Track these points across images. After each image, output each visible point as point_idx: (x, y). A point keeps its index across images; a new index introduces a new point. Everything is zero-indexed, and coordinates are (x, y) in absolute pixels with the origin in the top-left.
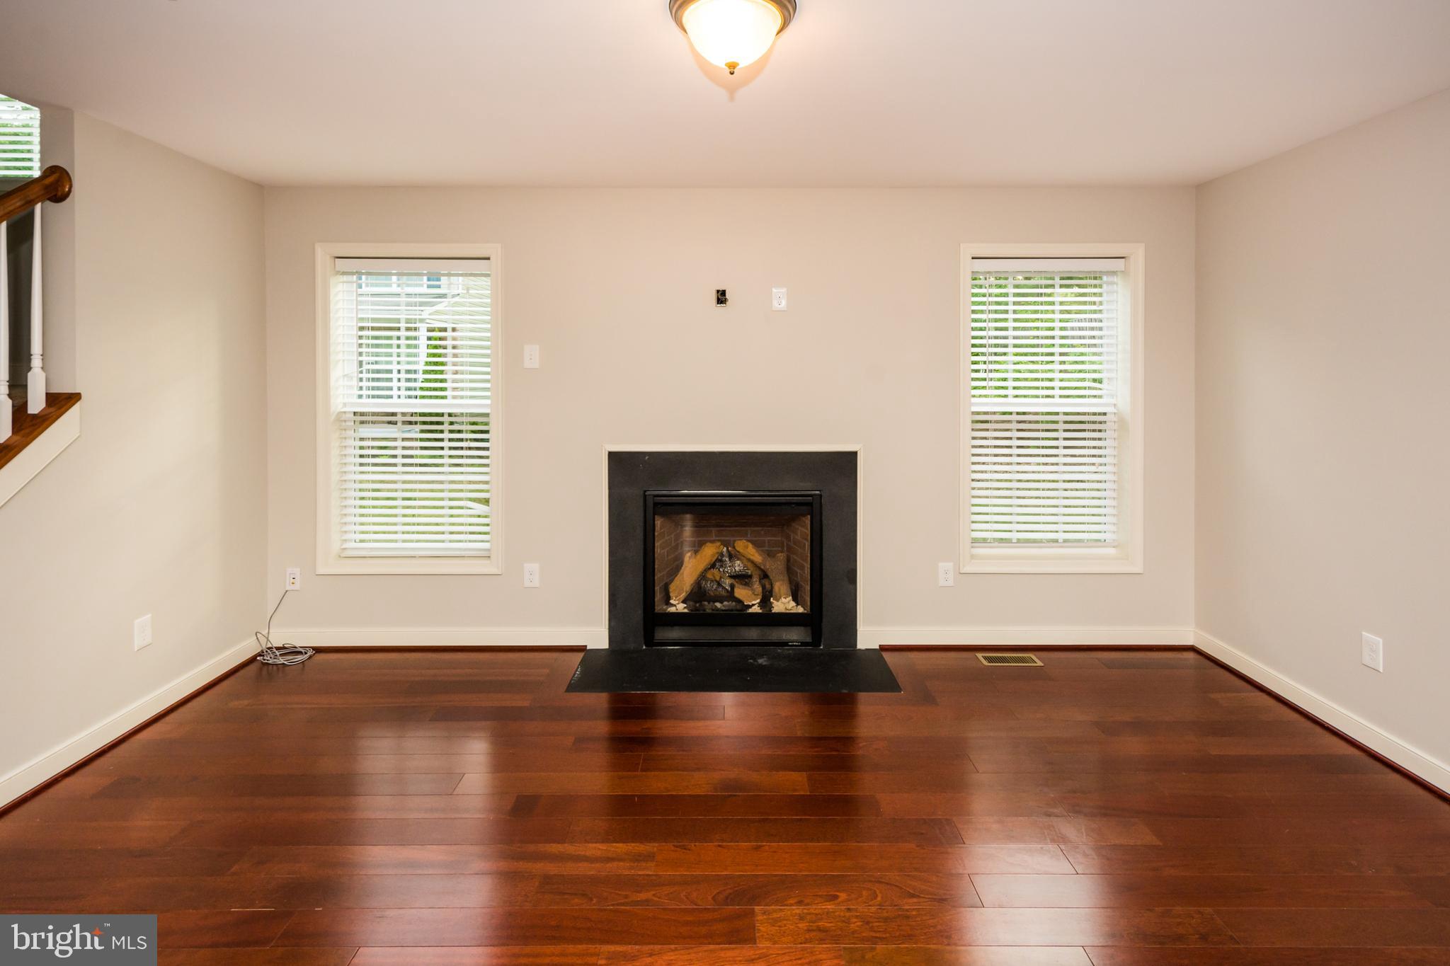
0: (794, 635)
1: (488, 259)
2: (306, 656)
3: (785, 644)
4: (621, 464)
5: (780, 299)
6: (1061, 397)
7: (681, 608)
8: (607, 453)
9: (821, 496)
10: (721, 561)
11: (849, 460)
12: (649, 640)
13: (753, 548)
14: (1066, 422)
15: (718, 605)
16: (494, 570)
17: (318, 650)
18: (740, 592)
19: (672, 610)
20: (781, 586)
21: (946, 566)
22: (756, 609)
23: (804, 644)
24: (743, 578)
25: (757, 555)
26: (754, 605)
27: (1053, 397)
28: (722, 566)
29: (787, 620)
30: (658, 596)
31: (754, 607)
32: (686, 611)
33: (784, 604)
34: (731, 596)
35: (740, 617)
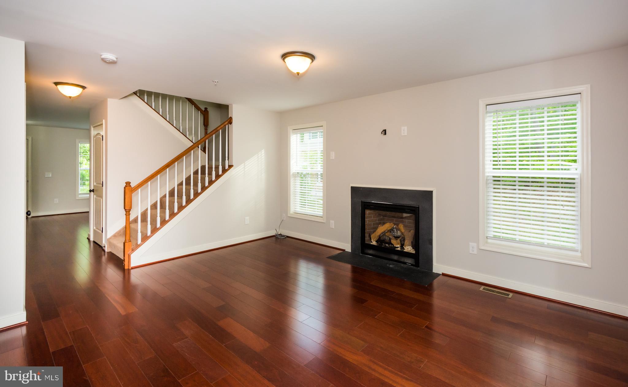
0: (409, 261)
1: (322, 126)
2: (284, 237)
3: (405, 263)
4: (355, 191)
5: (404, 131)
6: (548, 169)
7: (374, 243)
8: (350, 187)
9: (419, 207)
10: (393, 230)
11: (429, 194)
12: (363, 252)
13: (403, 227)
14: (548, 182)
15: (387, 245)
16: (323, 221)
17: (288, 237)
18: (393, 241)
19: (372, 243)
20: (407, 242)
21: (472, 244)
22: (399, 249)
23: (412, 265)
24: (397, 238)
25: (403, 229)
26: (398, 247)
27: (544, 169)
28: (393, 232)
29: (408, 255)
30: (367, 238)
31: (398, 248)
32: (376, 245)
33: (408, 249)
34: (390, 243)
35: (393, 250)
